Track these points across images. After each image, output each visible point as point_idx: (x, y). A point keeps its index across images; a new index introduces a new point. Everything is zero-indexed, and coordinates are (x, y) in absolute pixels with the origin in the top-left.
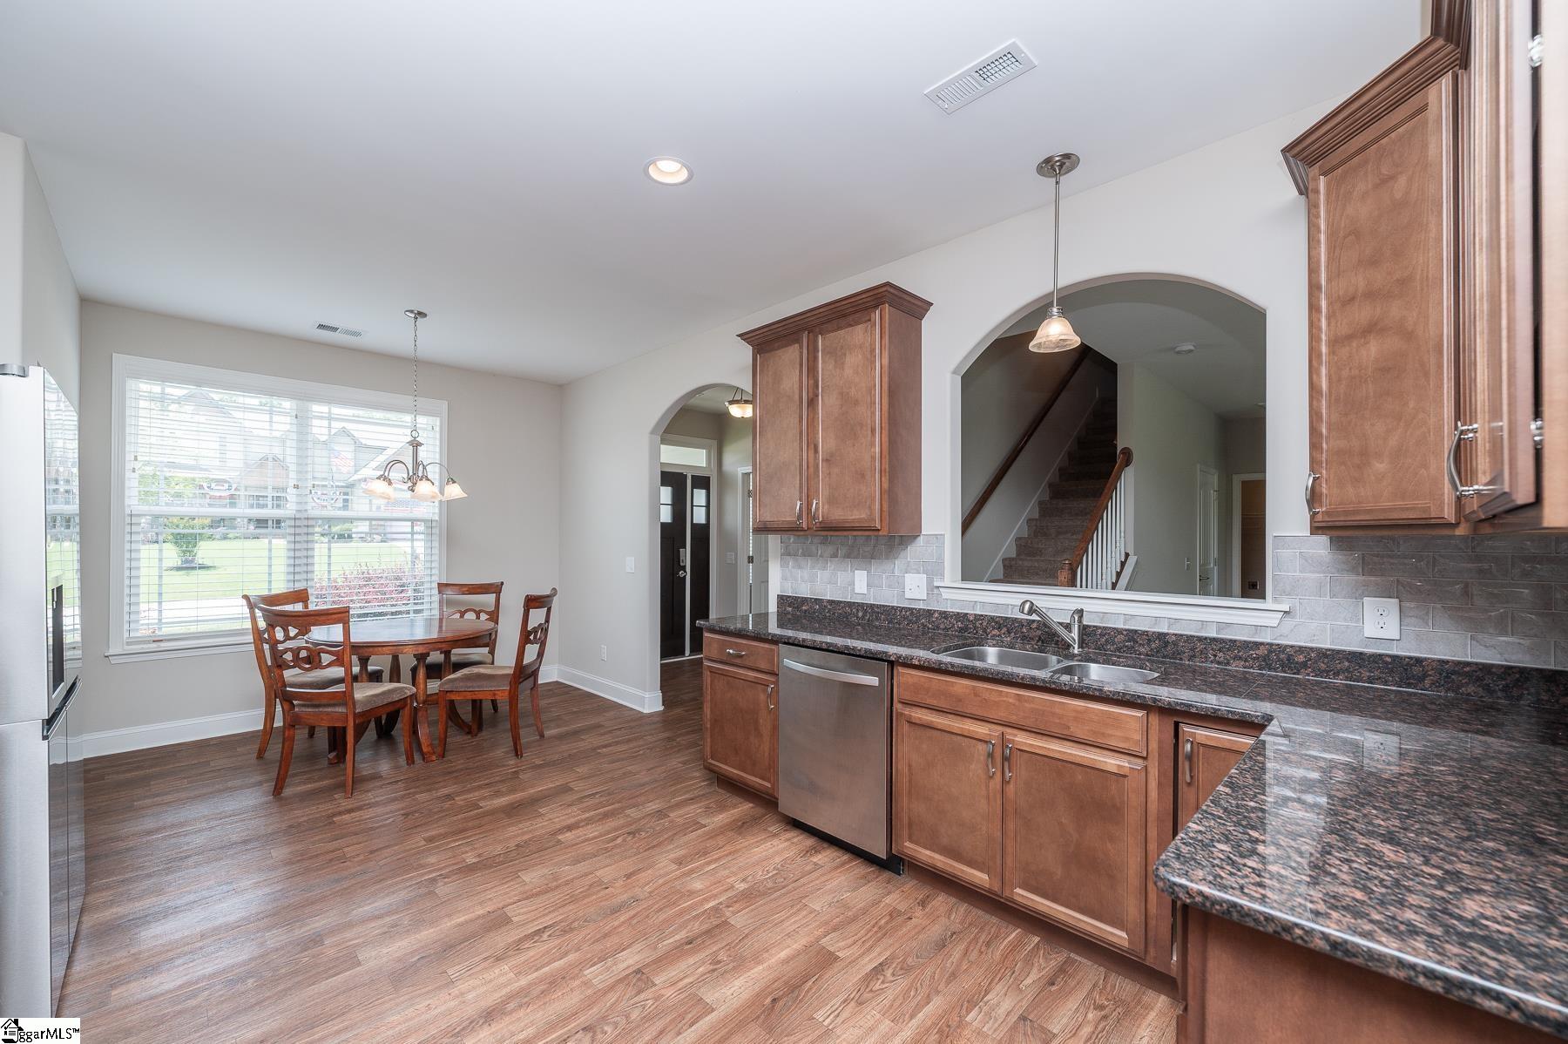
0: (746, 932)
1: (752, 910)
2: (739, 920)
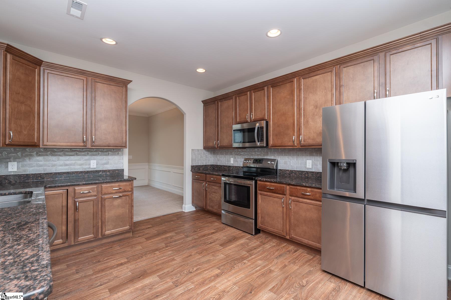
0: (242, 250)
1: (241, 255)
2: (244, 253)
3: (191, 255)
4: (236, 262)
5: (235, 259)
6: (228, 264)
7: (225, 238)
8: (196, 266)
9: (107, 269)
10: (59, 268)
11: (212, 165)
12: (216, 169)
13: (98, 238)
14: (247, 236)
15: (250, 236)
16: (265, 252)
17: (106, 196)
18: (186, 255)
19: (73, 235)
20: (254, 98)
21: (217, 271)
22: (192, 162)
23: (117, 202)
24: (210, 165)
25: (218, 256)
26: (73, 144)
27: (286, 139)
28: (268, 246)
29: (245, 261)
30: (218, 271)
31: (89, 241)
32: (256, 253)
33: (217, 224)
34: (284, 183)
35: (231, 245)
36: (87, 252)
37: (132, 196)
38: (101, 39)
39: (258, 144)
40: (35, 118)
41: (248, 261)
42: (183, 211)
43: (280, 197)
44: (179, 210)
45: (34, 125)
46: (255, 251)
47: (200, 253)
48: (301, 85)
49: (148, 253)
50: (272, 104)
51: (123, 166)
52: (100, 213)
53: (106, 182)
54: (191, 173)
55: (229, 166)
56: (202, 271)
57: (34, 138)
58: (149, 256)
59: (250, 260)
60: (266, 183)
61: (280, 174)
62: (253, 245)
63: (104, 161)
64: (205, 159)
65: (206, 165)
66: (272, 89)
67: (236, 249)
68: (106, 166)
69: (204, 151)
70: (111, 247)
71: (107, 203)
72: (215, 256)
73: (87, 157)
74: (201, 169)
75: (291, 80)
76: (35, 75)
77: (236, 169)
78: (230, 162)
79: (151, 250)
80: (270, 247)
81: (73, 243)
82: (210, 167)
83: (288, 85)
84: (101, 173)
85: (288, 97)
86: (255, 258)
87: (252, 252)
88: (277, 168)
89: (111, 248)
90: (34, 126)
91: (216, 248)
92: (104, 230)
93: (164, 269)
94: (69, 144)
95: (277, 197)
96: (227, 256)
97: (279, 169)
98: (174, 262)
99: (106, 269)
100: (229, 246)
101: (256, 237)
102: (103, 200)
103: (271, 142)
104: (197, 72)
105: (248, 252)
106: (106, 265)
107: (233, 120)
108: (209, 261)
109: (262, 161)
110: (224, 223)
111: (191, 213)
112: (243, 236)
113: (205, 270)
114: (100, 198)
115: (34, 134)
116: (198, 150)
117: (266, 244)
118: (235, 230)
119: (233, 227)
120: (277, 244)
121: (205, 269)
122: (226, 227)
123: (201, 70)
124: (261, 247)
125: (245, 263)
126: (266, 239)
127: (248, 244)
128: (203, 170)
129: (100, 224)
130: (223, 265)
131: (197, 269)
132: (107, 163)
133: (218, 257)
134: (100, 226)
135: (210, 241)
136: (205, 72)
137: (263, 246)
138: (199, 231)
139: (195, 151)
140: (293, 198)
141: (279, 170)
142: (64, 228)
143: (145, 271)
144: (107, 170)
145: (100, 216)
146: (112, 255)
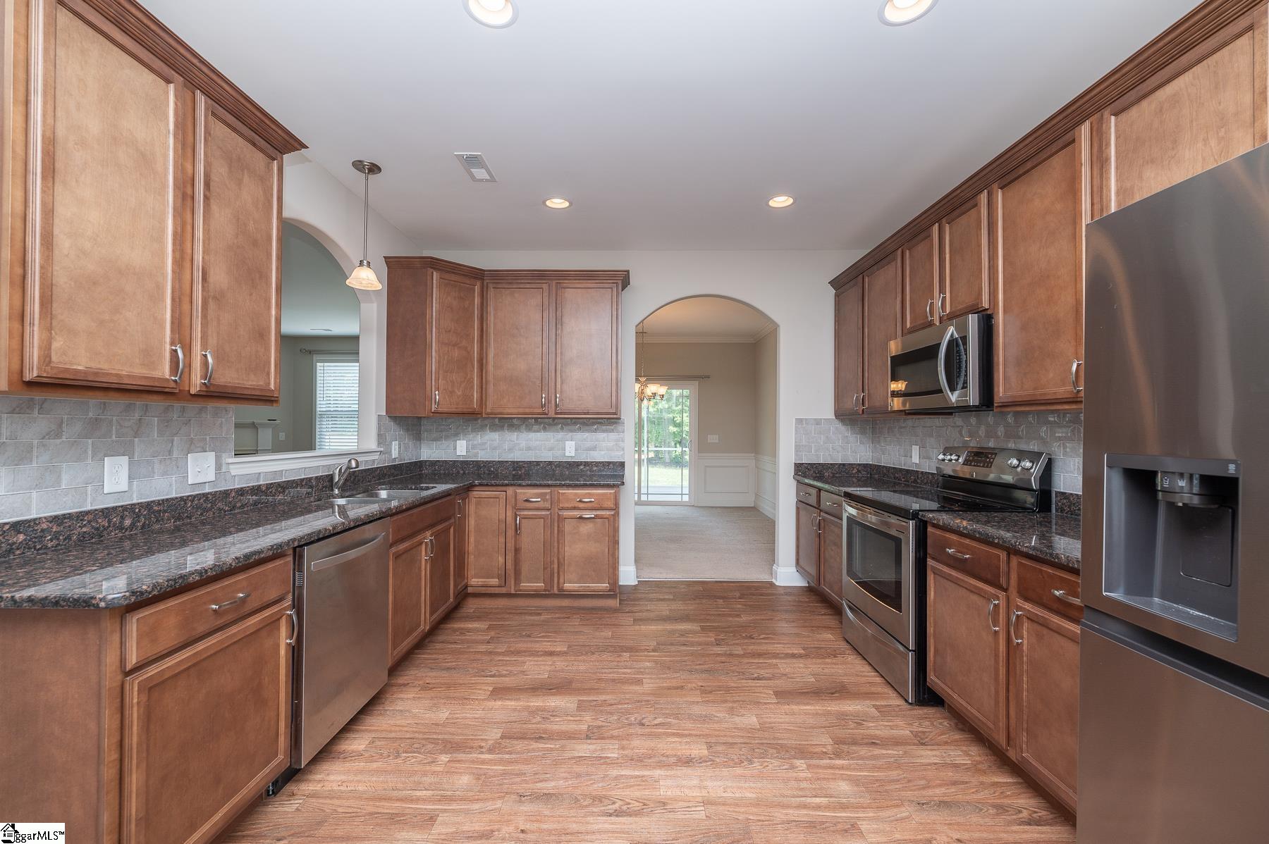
3: (682, 688)
4: (771, 751)
5: (777, 744)
6: (743, 745)
7: (813, 680)
8: (667, 716)
9: (527, 654)
10: (478, 626)
11: (865, 466)
12: (876, 476)
13: (552, 592)
14: (888, 698)
15: (900, 702)
16: (899, 767)
17: (566, 513)
18: (674, 683)
19: (513, 575)
20: (950, 241)
21: (699, 750)
22: (796, 455)
23: (586, 528)
24: (859, 465)
25: (742, 716)
26: (527, 410)
27: (1051, 375)
28: (928, 756)
29: (803, 761)
30: (703, 751)
31: (537, 595)
32: (862, 758)
33: (828, 638)
34: (996, 541)
35: (808, 704)
36: (531, 614)
37: (614, 520)
38: (544, 203)
39: (954, 397)
40: (473, 368)
41: (809, 766)
42: (774, 581)
43: (985, 592)
44: (763, 577)
45: (473, 379)
46: (863, 751)
47: (704, 691)
48: (1107, 145)
49: (610, 649)
50: (1004, 249)
51: (623, 455)
52: (556, 544)
53: (564, 485)
54: (795, 483)
55: (908, 471)
56: (665, 733)
57: (472, 401)
58: (605, 656)
59: (818, 767)
60: (948, 535)
61: (1062, 511)
62: (878, 732)
63: (588, 444)
64: (841, 446)
65: (844, 465)
66: (1003, 194)
67: (811, 721)
68: (592, 453)
69: (839, 425)
70: (568, 618)
71: (568, 527)
72: (735, 713)
73: (560, 435)
74: (826, 474)
75: (1068, 137)
76: (474, 297)
77: (925, 481)
78: (911, 457)
79: (619, 646)
80: (935, 764)
81: (513, 592)
82: (859, 471)
83: (1057, 162)
84: (582, 467)
85: (1059, 206)
86: (842, 768)
87: (854, 748)
88: (1045, 487)
89: (566, 618)
90: (473, 382)
91: (758, 694)
92: (561, 580)
93: (601, 694)
94: (521, 410)
95: (978, 592)
96: (763, 728)
97: (1057, 493)
98: (637, 688)
99: (525, 652)
100: (798, 704)
101: (915, 712)
102: (561, 519)
103: (1001, 392)
104: (771, 207)
105: (838, 741)
106: (529, 645)
107: (896, 325)
108: (705, 719)
109: (993, 456)
110: (848, 642)
111: (789, 590)
112: (878, 693)
113: (674, 734)
114: (557, 515)
115: (473, 396)
116: (818, 422)
117: (929, 747)
118: (868, 668)
119: (865, 659)
120: (975, 764)
121: (678, 733)
122: (848, 652)
123: (781, 201)
124: (899, 748)
125: (793, 767)
126: (945, 734)
127: (864, 723)
128: (833, 477)
129: (556, 566)
130: (728, 743)
131: (663, 723)
132: (594, 448)
133: (737, 719)
134: (556, 571)
135: (762, 672)
136: (792, 204)
137: (914, 747)
138: (763, 639)
139: (807, 424)
140: (1028, 606)
141: (1056, 497)
142: (501, 560)
143: (571, 682)
144: (593, 462)
145: (556, 550)
146: (555, 632)
